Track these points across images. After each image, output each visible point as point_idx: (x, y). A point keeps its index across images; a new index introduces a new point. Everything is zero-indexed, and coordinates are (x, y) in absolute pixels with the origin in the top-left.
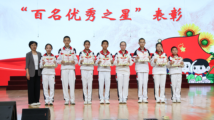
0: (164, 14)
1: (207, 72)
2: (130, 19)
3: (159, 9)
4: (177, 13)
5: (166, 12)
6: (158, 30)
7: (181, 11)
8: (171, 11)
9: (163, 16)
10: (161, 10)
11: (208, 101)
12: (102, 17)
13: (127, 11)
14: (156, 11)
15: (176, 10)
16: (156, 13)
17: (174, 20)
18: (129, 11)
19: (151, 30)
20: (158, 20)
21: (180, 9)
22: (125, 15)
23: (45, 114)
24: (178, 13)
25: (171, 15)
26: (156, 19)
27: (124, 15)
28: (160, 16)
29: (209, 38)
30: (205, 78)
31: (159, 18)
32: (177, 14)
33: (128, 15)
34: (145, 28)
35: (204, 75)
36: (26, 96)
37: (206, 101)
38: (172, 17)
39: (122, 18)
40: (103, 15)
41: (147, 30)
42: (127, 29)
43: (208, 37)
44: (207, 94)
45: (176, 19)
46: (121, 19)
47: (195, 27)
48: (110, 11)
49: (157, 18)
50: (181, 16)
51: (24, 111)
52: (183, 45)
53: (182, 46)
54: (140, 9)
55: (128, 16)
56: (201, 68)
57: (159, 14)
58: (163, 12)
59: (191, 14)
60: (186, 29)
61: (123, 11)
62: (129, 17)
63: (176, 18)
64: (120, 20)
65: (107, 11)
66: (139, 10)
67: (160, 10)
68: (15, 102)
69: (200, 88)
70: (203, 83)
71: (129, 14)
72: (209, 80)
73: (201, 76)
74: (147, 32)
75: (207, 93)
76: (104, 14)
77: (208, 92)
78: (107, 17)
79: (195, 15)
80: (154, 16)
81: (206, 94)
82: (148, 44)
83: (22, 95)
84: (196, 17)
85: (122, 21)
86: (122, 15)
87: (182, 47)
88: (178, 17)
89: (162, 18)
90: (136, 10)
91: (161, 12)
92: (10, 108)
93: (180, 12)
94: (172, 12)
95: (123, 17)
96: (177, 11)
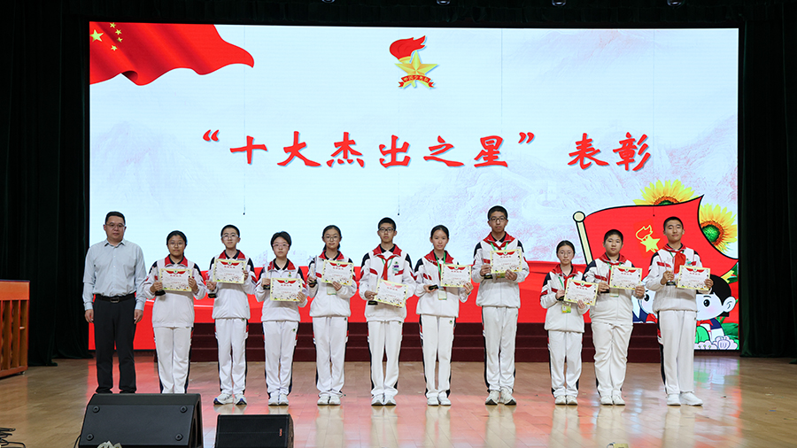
0: (598, 151)
1: (725, 314)
2: (504, 164)
3: (585, 135)
4: (636, 147)
5: (606, 144)
6: (579, 196)
7: (646, 142)
8: (621, 142)
9: (595, 157)
10: (591, 140)
11: (728, 402)
12: (426, 158)
13: (495, 140)
14: (577, 143)
15: (634, 140)
16: (577, 148)
17: (627, 169)
18: (500, 140)
19: (558, 197)
20: (584, 167)
21: (644, 137)
22: (490, 151)
23: (281, 430)
24: (639, 147)
25: (618, 154)
26: (578, 164)
27: (486, 151)
28: (589, 157)
29: (722, 222)
30: (718, 332)
31: (587, 161)
32: (637, 151)
33: (498, 152)
34: (541, 192)
35: (715, 324)
36: (210, 380)
37: (723, 400)
38: (622, 160)
39: (482, 161)
40: (429, 153)
41: (546, 197)
42: (491, 194)
43: (720, 219)
44: (725, 382)
45: (632, 166)
46: (477, 163)
47: (682, 189)
48: (447, 142)
49: (579, 162)
50: (648, 156)
51: (222, 421)
52: (651, 232)
53: (648, 232)
54: (531, 136)
55: (499, 155)
56: (707, 303)
57: (584, 151)
58: (595, 145)
59: (671, 154)
60: (657, 195)
61: (482, 140)
62: (501, 159)
63: (633, 161)
64: (476, 166)
65: (440, 139)
66: (528, 138)
67: (588, 138)
68: (198, 396)
69: (703, 364)
70: (714, 348)
71: (501, 149)
72: (732, 341)
73: (707, 326)
74: (546, 203)
75: (726, 377)
76: (431, 149)
77: (729, 374)
78: (438, 156)
79: (683, 156)
80: (571, 155)
81: (721, 382)
82: (548, 236)
83: (201, 375)
84: (685, 161)
85: (481, 169)
86: (482, 153)
87: (649, 236)
88: (638, 159)
89: (593, 162)
90: (520, 137)
91: (591, 145)
92: (184, 411)
93: (646, 146)
94: (621, 146)
95: (485, 159)
96: (635, 144)
